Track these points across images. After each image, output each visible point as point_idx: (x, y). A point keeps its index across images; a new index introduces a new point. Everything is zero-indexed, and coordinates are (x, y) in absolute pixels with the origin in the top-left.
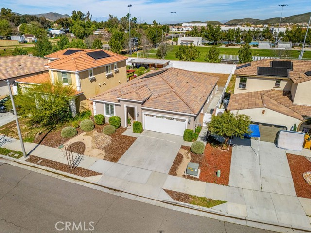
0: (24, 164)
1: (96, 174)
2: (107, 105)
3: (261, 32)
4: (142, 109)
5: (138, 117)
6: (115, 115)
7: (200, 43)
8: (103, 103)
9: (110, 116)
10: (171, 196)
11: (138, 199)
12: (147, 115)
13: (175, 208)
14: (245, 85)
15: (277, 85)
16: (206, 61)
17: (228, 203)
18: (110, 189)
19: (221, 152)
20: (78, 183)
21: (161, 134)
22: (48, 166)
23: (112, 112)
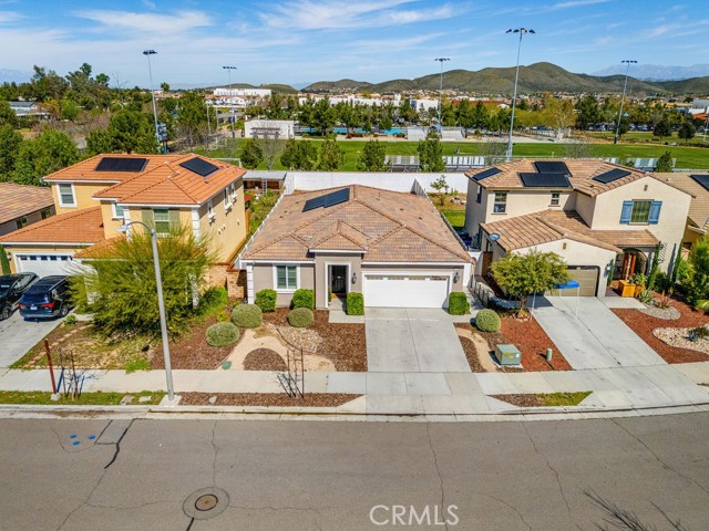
0: (182, 412)
1: (351, 397)
2: (281, 267)
3: (395, 108)
4: (363, 266)
5: (353, 282)
6: (299, 287)
7: (292, 132)
8: (271, 265)
9: (290, 290)
10: (509, 402)
11: (459, 419)
12: (369, 277)
13: (529, 418)
14: (504, 206)
15: (555, 202)
16: (360, 169)
17: (595, 392)
18: (401, 415)
19: (520, 324)
20: (333, 418)
21: (404, 311)
22: (243, 404)
23: (293, 281)
